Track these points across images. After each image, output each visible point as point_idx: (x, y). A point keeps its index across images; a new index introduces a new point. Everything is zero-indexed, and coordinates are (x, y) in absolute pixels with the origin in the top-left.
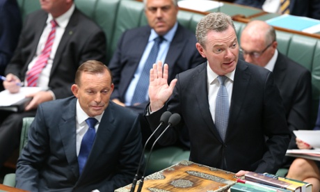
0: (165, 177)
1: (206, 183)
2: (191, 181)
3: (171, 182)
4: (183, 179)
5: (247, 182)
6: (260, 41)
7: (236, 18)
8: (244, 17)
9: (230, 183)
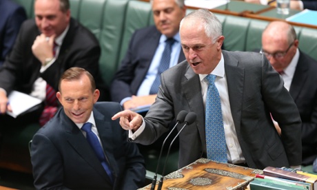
0: (183, 176)
1: (225, 179)
2: (210, 179)
3: (190, 180)
4: (202, 177)
5: (266, 177)
6: (282, 40)
7: (245, 14)
8: (252, 13)
9: (249, 178)
